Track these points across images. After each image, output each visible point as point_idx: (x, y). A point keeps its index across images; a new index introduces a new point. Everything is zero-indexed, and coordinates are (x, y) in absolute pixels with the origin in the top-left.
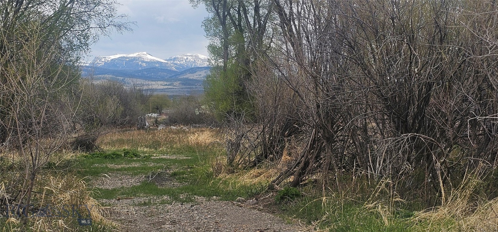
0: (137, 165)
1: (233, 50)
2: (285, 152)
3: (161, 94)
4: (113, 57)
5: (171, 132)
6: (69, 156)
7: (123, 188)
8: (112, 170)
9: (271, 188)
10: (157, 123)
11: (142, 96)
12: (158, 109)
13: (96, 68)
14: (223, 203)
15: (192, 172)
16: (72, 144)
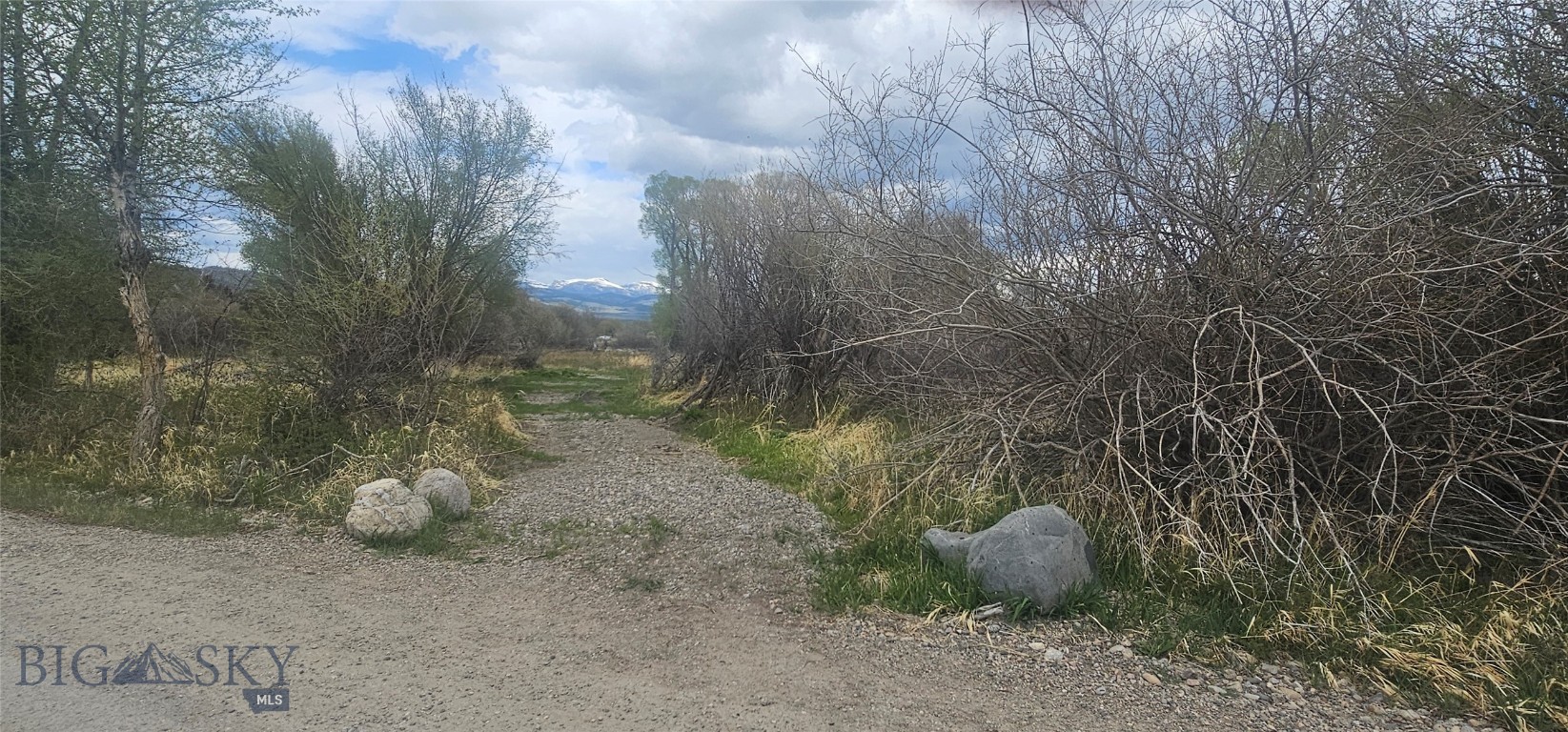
0: (572, 384)
1: (679, 281)
2: (704, 377)
3: (614, 318)
4: (570, 281)
5: (615, 354)
6: (507, 372)
7: (551, 404)
8: (545, 388)
9: (680, 409)
10: (606, 345)
11: (593, 319)
12: (610, 332)
13: (554, 291)
14: (635, 422)
15: (620, 392)
16: (513, 361)
